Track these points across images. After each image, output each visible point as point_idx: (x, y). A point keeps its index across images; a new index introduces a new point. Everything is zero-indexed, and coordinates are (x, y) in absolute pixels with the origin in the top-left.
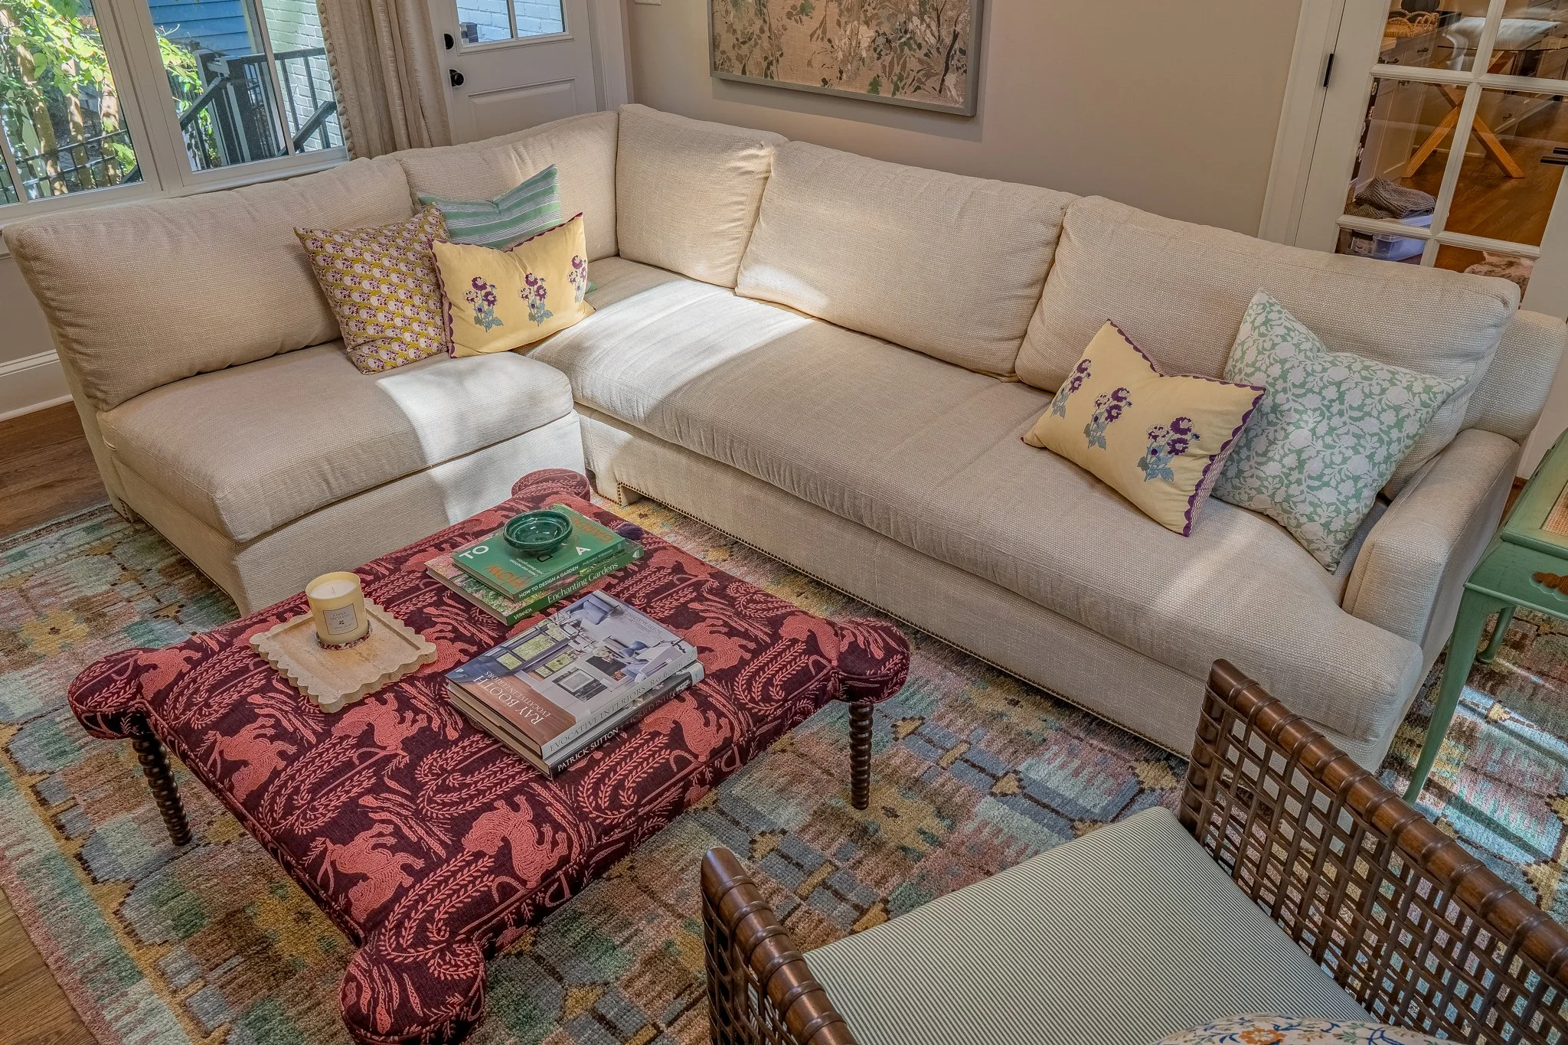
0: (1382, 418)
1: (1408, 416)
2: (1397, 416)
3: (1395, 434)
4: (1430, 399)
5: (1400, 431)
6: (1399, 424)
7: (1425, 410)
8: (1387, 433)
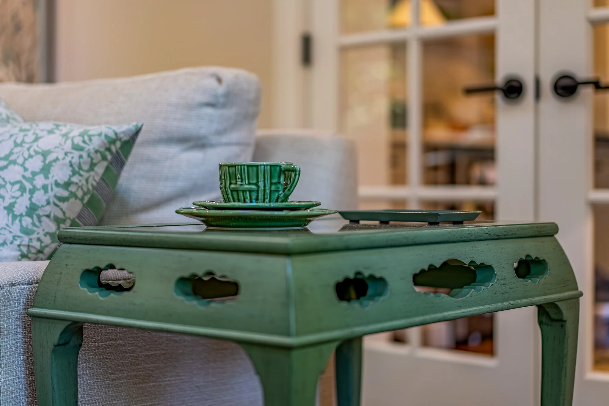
0: (27, 165)
1: (57, 159)
2: (44, 161)
3: (40, 181)
4: (84, 142)
5: (47, 177)
6: (46, 170)
7: (76, 154)
8: (31, 180)
